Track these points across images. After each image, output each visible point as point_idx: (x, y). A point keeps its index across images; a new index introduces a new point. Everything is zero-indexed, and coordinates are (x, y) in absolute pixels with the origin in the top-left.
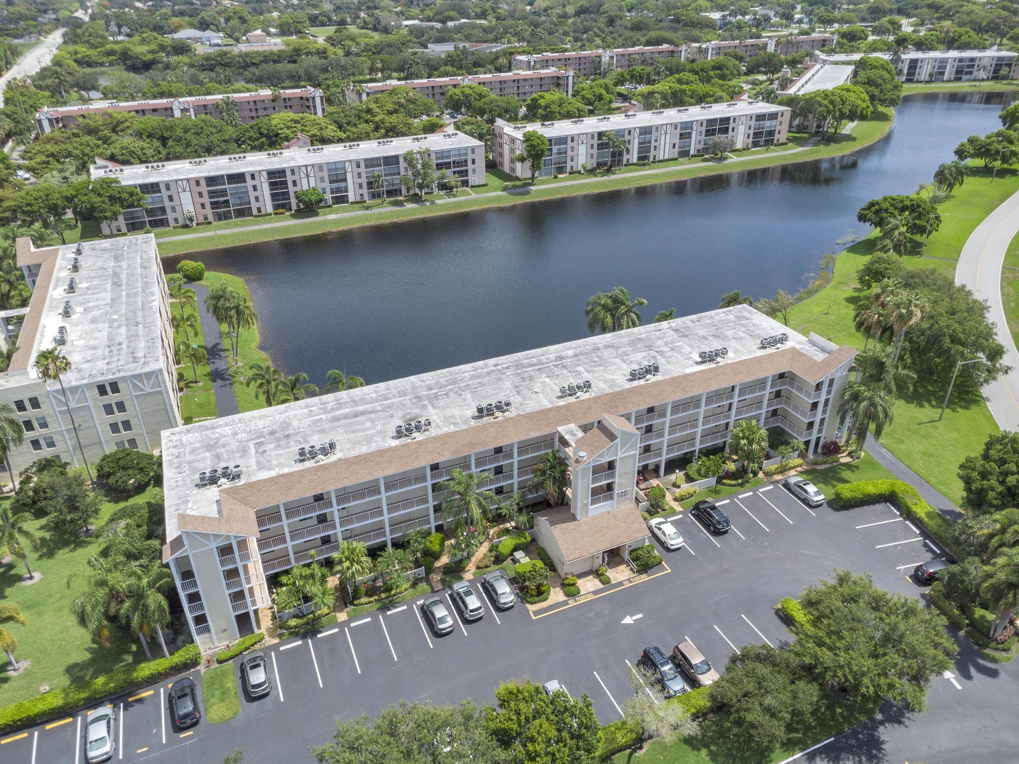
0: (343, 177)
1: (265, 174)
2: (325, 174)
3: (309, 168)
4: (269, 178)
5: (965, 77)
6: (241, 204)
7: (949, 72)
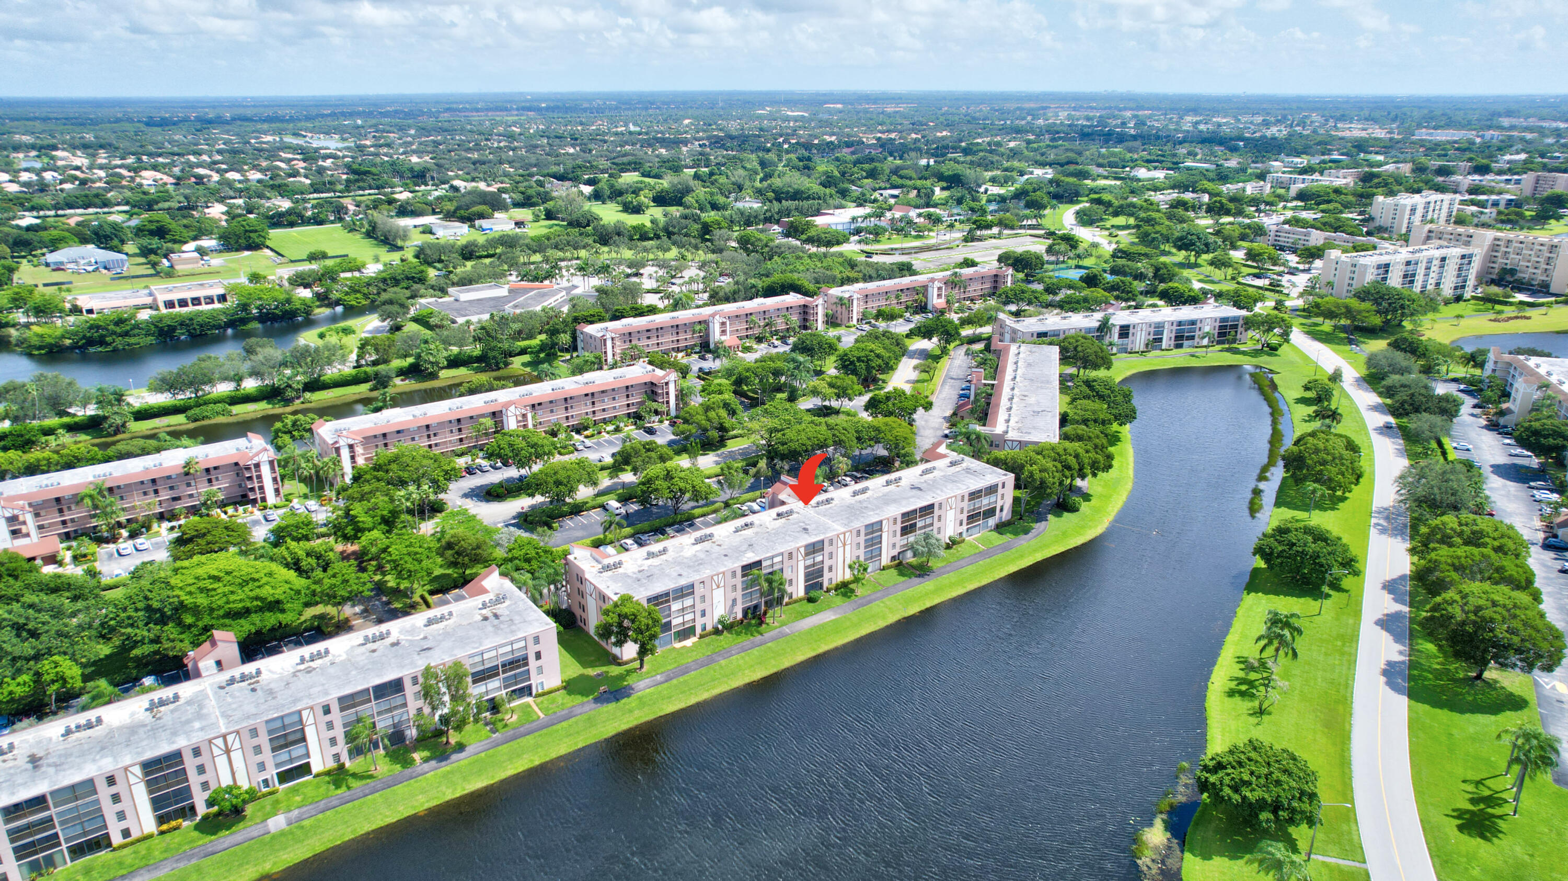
0: (299, 736)
1: (137, 770)
2: (264, 740)
3: (230, 738)
4: (147, 774)
5: (1186, 343)
6: (85, 834)
7: (1167, 339)
